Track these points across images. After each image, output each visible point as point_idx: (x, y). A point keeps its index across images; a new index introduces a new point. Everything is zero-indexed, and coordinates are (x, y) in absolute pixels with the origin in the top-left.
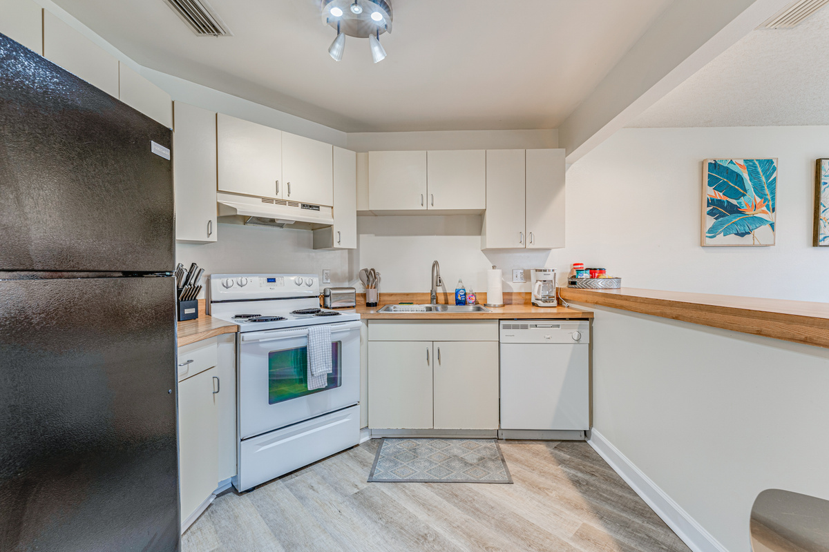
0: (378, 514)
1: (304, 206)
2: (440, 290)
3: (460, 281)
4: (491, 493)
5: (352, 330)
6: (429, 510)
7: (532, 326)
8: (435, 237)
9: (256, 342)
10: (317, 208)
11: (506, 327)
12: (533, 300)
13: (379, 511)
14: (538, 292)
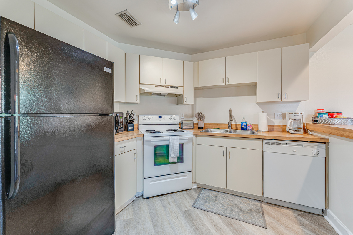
0: (193, 223)
1: (171, 87)
2: (233, 122)
3: (244, 119)
4: (252, 230)
5: (189, 139)
6: (217, 229)
7: (283, 144)
8: (231, 97)
9: (150, 141)
10: (177, 87)
11: (266, 143)
12: (287, 129)
13: (194, 222)
14: (290, 125)
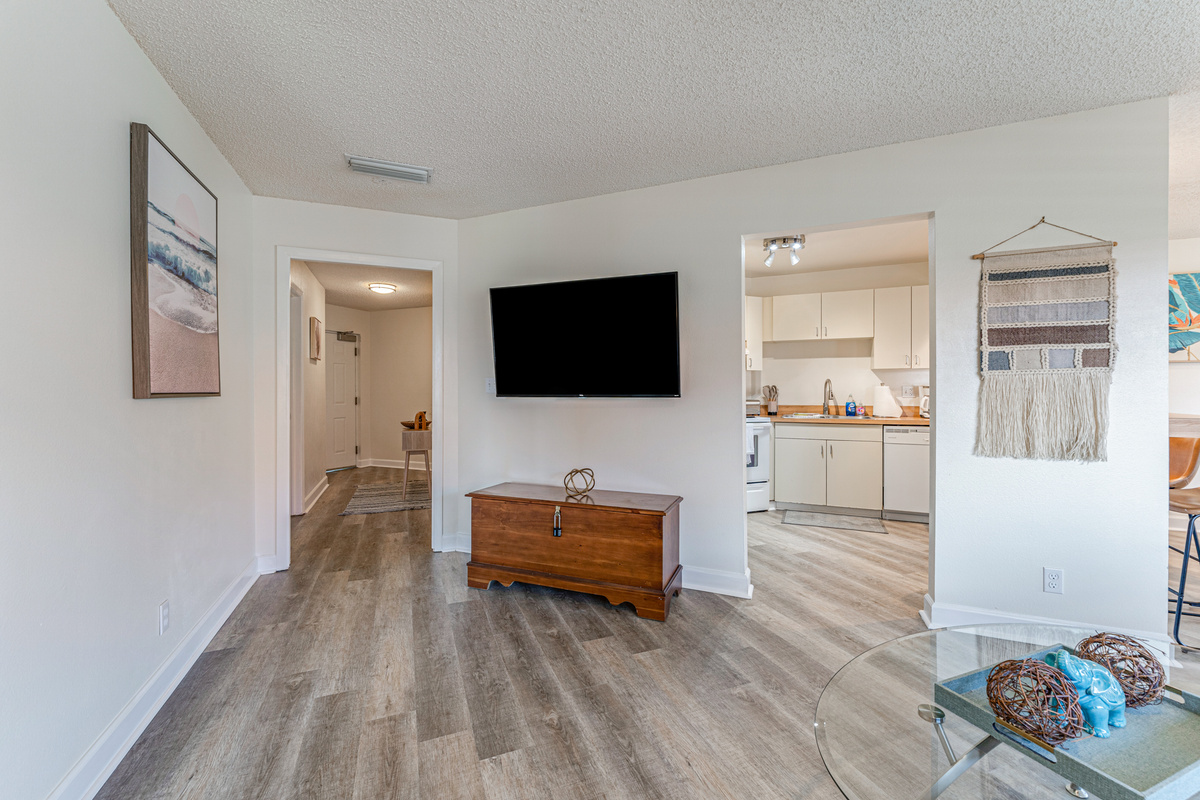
2: (831, 403)
3: (851, 396)
5: (765, 429)
7: (912, 431)
8: (830, 359)
12: (921, 413)
14: (925, 406)
